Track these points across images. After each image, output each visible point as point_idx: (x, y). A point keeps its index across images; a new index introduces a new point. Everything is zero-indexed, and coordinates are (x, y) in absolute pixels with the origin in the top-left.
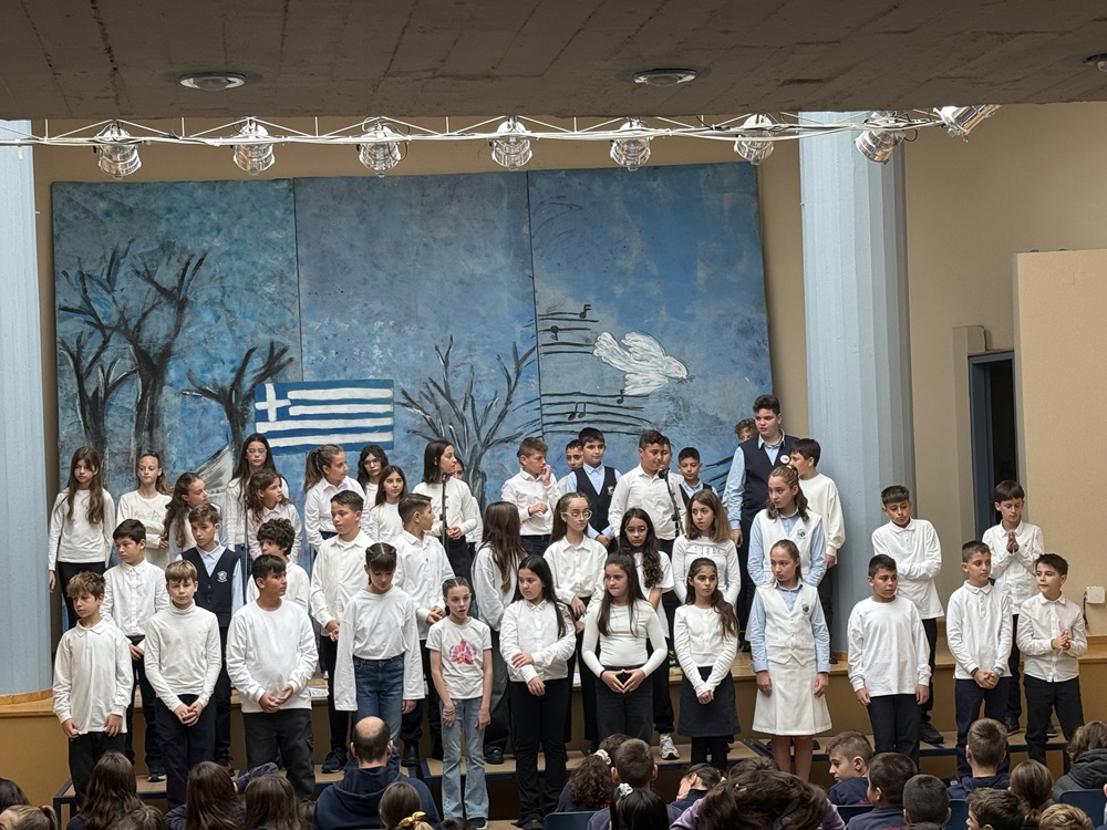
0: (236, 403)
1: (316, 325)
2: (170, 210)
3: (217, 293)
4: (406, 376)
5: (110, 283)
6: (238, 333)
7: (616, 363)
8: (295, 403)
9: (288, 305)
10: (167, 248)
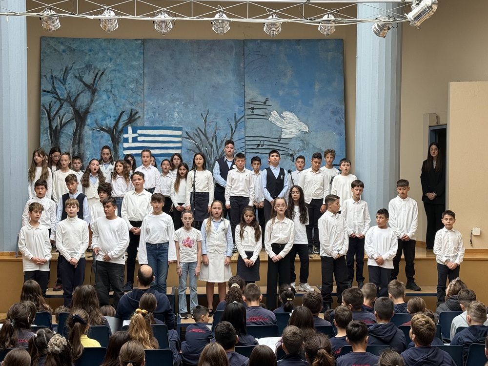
0: (116, 134)
1: (151, 103)
2: (90, 51)
3: (109, 87)
4: (188, 126)
5: (64, 81)
6: (117, 105)
7: (278, 124)
8: (140, 135)
9: (139, 93)
10: (88, 67)
